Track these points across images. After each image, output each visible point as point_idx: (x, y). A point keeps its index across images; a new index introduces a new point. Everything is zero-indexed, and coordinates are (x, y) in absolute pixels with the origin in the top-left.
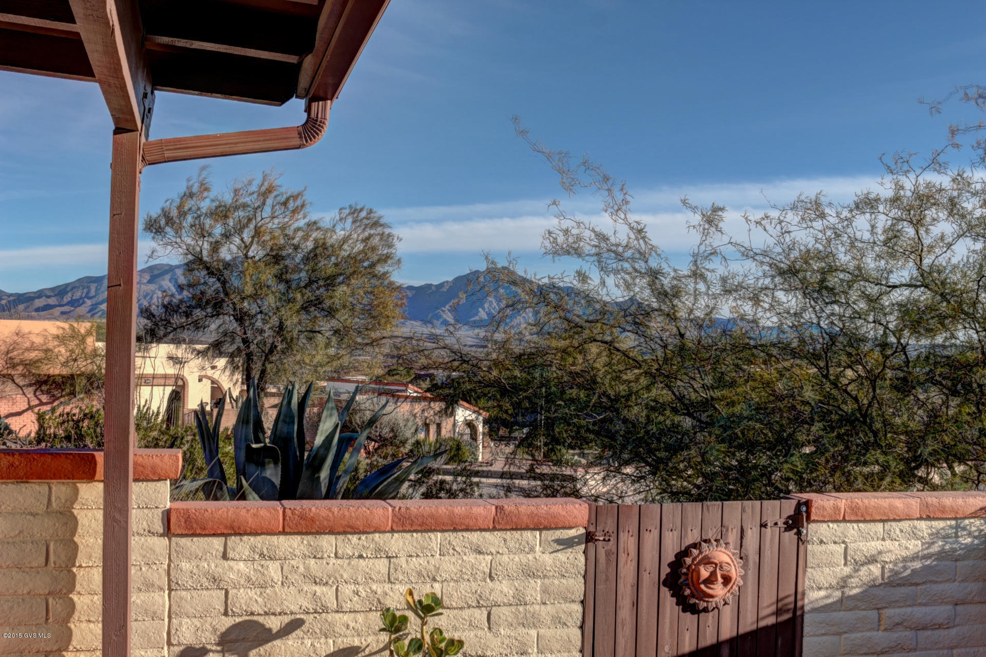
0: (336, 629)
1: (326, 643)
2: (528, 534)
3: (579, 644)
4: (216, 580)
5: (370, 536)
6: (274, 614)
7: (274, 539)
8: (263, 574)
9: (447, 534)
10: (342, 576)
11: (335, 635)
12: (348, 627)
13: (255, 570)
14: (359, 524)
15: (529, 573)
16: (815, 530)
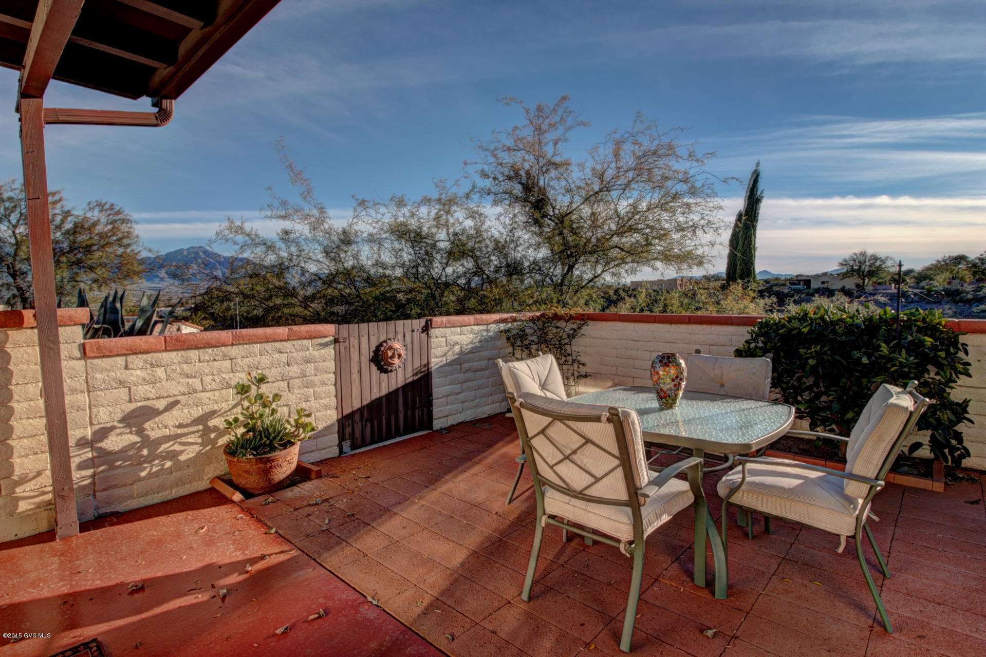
0: (203, 401)
1: (197, 410)
2: (305, 342)
3: (334, 393)
4: (122, 383)
5: (219, 349)
6: (163, 398)
7: (159, 355)
8: (154, 376)
9: (263, 345)
10: (204, 372)
11: (202, 404)
12: (210, 399)
13: (148, 374)
14: (213, 342)
15: (307, 361)
16: (433, 332)
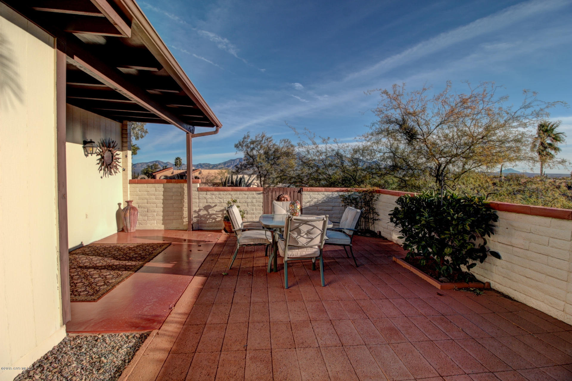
2: (253, 192)
3: (262, 209)
4: (205, 198)
5: (228, 192)
6: (213, 204)
7: (214, 192)
13: (211, 196)
14: (226, 190)
15: (253, 198)
16: (304, 193)
